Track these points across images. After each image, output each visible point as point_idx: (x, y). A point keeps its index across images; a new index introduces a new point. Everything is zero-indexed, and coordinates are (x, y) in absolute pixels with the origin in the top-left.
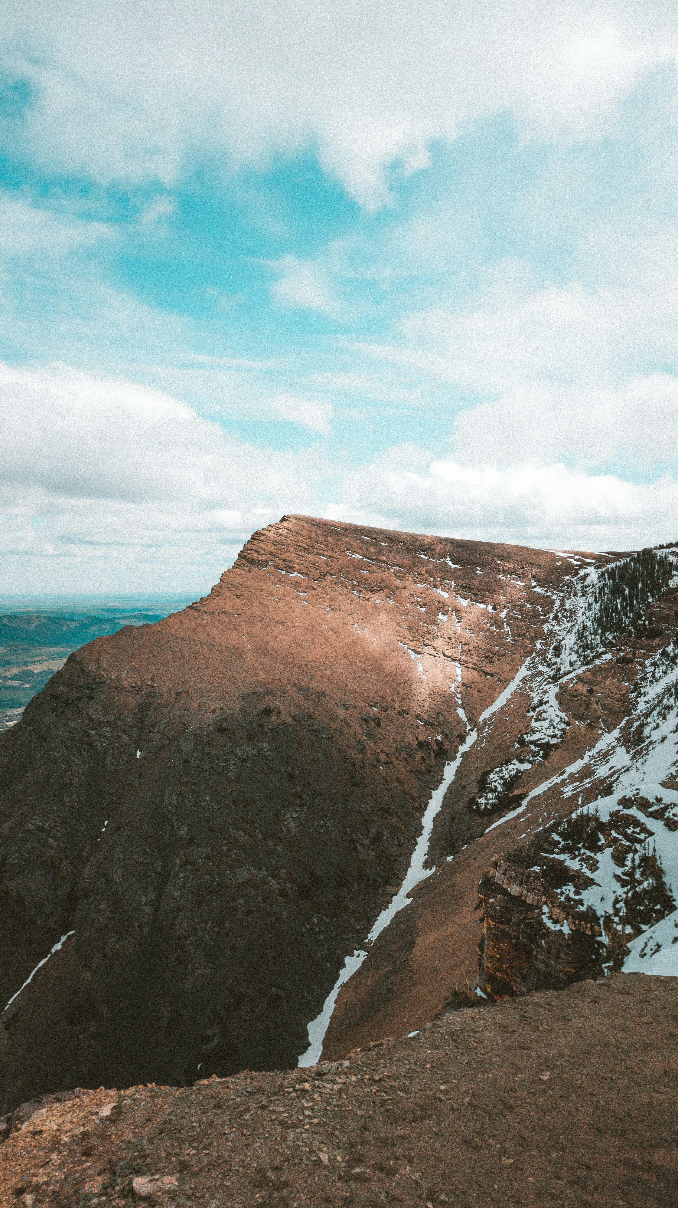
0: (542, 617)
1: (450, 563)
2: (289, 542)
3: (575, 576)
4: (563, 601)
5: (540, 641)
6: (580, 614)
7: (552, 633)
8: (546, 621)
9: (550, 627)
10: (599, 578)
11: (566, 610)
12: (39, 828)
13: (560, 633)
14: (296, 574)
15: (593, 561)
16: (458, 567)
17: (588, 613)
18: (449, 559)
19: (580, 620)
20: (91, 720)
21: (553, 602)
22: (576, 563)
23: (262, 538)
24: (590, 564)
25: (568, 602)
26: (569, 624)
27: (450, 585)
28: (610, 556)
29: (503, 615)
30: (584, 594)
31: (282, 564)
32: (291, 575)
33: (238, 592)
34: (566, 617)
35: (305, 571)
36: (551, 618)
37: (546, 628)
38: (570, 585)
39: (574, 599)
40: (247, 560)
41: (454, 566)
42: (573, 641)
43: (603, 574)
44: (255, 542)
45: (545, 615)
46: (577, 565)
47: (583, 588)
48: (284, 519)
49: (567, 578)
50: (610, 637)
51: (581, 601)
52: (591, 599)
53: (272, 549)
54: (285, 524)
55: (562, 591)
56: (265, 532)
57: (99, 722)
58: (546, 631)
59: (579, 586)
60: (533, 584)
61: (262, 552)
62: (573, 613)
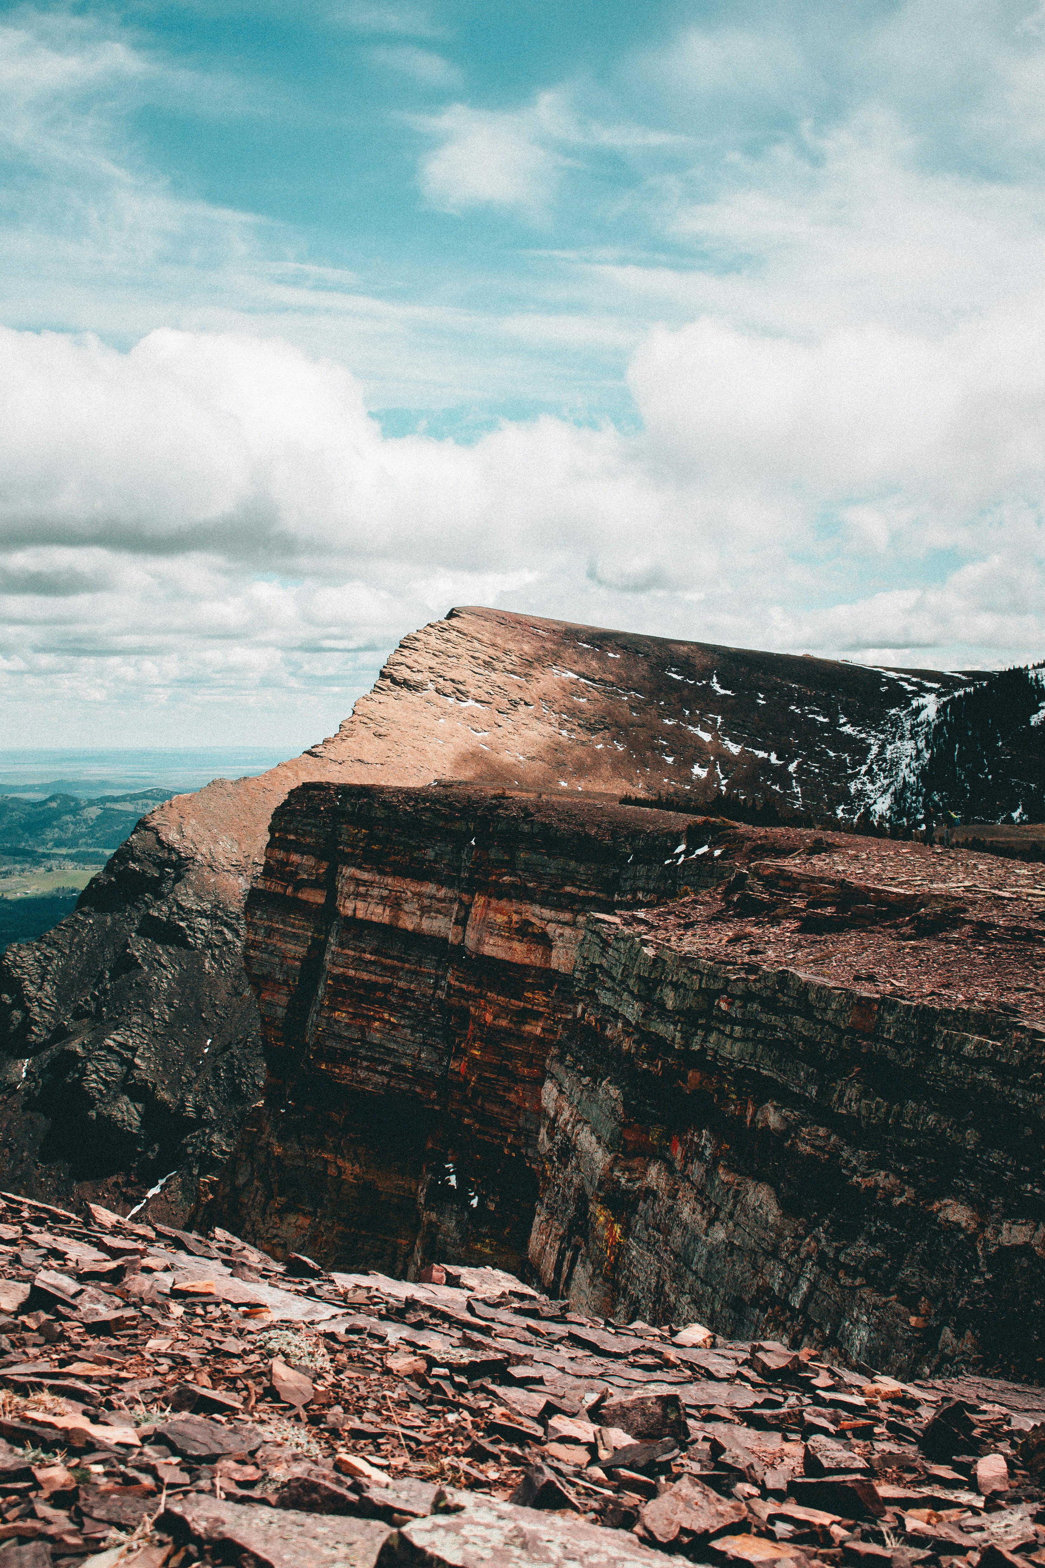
0: (850, 771)
1: (717, 687)
2: (460, 651)
3: (904, 709)
4: (882, 747)
5: (842, 807)
6: (903, 766)
7: (861, 794)
8: (855, 776)
9: (859, 786)
10: (938, 711)
11: (885, 760)
12: (120, 1044)
13: (872, 795)
14: (471, 702)
15: (936, 686)
16: (729, 692)
17: (914, 765)
18: (715, 680)
19: (901, 774)
20: (180, 907)
21: (869, 748)
22: (910, 688)
23: (417, 644)
24: (930, 690)
25: (890, 747)
26: (886, 782)
27: (715, 721)
28: (964, 678)
29: (792, 768)
30: (914, 736)
31: (449, 687)
32: (463, 705)
33: (382, 731)
34: (884, 771)
35: (485, 697)
36: (862, 772)
37: (853, 787)
38: (896, 722)
39: (898, 744)
40: (394, 681)
41: (723, 692)
42: (886, 806)
43: (945, 705)
44: (406, 652)
45: (853, 768)
46: (912, 692)
47: (913, 726)
48: (451, 615)
49: (893, 711)
50: (936, 798)
51: (908, 747)
52: (922, 745)
53: (432, 663)
54: (454, 622)
55: (882, 732)
56: (420, 636)
57: (191, 910)
58: (852, 791)
59: (907, 725)
60: (842, 721)
61: (417, 667)
62: (895, 763)
